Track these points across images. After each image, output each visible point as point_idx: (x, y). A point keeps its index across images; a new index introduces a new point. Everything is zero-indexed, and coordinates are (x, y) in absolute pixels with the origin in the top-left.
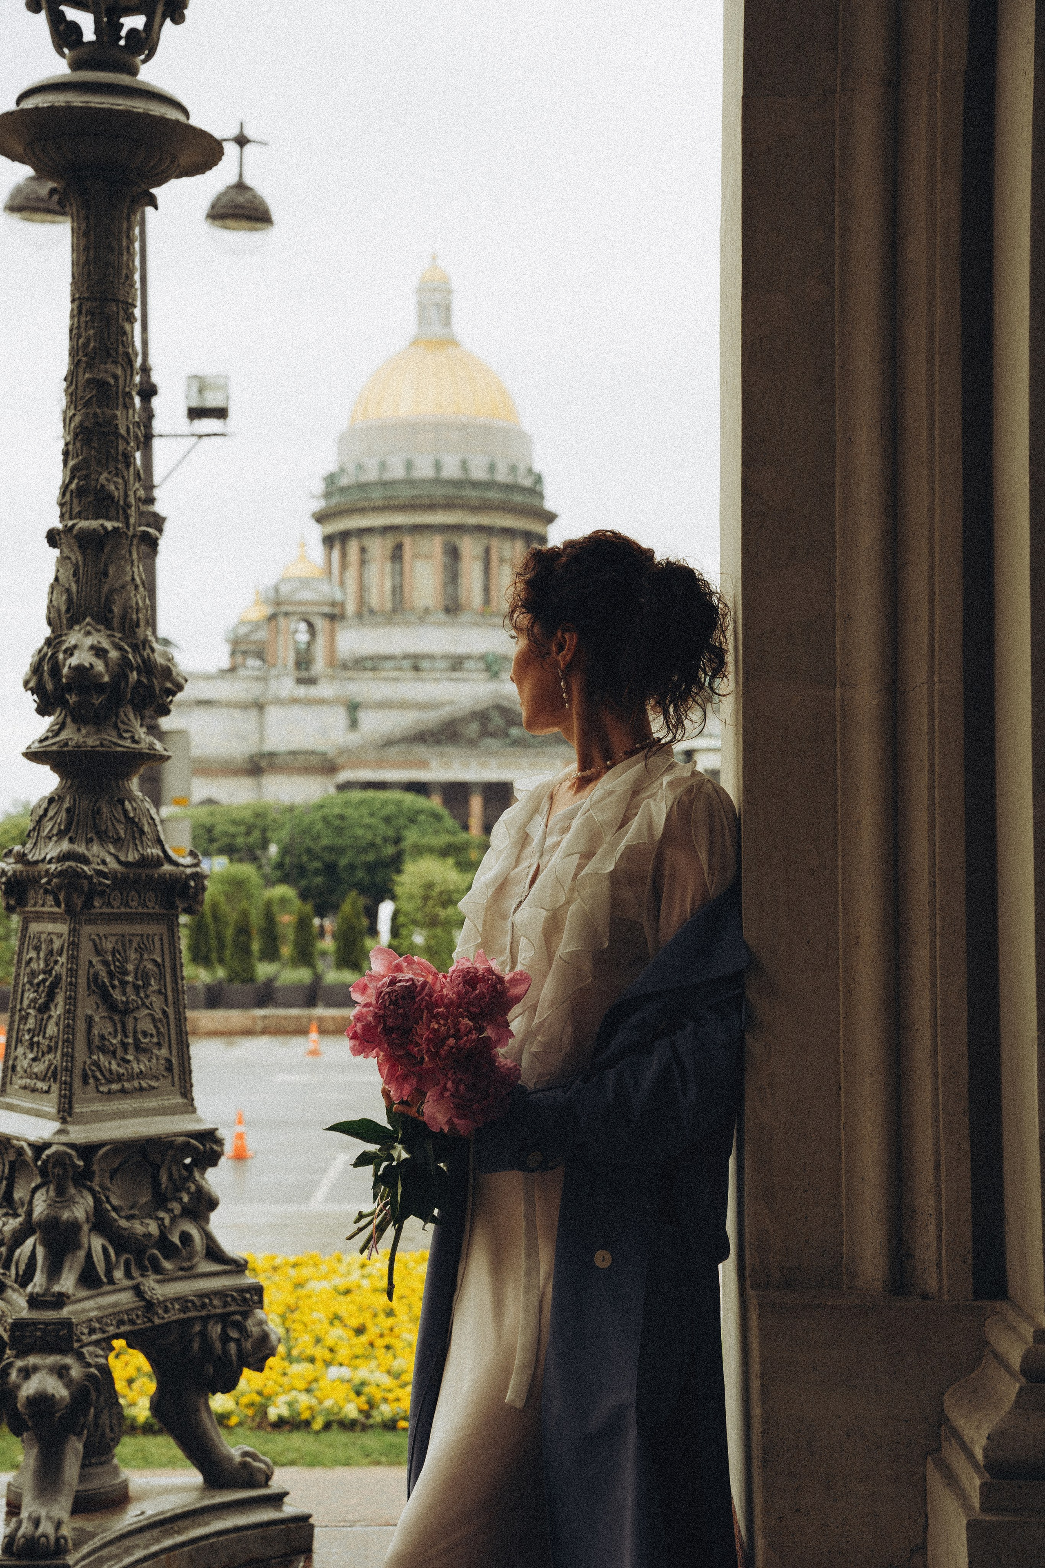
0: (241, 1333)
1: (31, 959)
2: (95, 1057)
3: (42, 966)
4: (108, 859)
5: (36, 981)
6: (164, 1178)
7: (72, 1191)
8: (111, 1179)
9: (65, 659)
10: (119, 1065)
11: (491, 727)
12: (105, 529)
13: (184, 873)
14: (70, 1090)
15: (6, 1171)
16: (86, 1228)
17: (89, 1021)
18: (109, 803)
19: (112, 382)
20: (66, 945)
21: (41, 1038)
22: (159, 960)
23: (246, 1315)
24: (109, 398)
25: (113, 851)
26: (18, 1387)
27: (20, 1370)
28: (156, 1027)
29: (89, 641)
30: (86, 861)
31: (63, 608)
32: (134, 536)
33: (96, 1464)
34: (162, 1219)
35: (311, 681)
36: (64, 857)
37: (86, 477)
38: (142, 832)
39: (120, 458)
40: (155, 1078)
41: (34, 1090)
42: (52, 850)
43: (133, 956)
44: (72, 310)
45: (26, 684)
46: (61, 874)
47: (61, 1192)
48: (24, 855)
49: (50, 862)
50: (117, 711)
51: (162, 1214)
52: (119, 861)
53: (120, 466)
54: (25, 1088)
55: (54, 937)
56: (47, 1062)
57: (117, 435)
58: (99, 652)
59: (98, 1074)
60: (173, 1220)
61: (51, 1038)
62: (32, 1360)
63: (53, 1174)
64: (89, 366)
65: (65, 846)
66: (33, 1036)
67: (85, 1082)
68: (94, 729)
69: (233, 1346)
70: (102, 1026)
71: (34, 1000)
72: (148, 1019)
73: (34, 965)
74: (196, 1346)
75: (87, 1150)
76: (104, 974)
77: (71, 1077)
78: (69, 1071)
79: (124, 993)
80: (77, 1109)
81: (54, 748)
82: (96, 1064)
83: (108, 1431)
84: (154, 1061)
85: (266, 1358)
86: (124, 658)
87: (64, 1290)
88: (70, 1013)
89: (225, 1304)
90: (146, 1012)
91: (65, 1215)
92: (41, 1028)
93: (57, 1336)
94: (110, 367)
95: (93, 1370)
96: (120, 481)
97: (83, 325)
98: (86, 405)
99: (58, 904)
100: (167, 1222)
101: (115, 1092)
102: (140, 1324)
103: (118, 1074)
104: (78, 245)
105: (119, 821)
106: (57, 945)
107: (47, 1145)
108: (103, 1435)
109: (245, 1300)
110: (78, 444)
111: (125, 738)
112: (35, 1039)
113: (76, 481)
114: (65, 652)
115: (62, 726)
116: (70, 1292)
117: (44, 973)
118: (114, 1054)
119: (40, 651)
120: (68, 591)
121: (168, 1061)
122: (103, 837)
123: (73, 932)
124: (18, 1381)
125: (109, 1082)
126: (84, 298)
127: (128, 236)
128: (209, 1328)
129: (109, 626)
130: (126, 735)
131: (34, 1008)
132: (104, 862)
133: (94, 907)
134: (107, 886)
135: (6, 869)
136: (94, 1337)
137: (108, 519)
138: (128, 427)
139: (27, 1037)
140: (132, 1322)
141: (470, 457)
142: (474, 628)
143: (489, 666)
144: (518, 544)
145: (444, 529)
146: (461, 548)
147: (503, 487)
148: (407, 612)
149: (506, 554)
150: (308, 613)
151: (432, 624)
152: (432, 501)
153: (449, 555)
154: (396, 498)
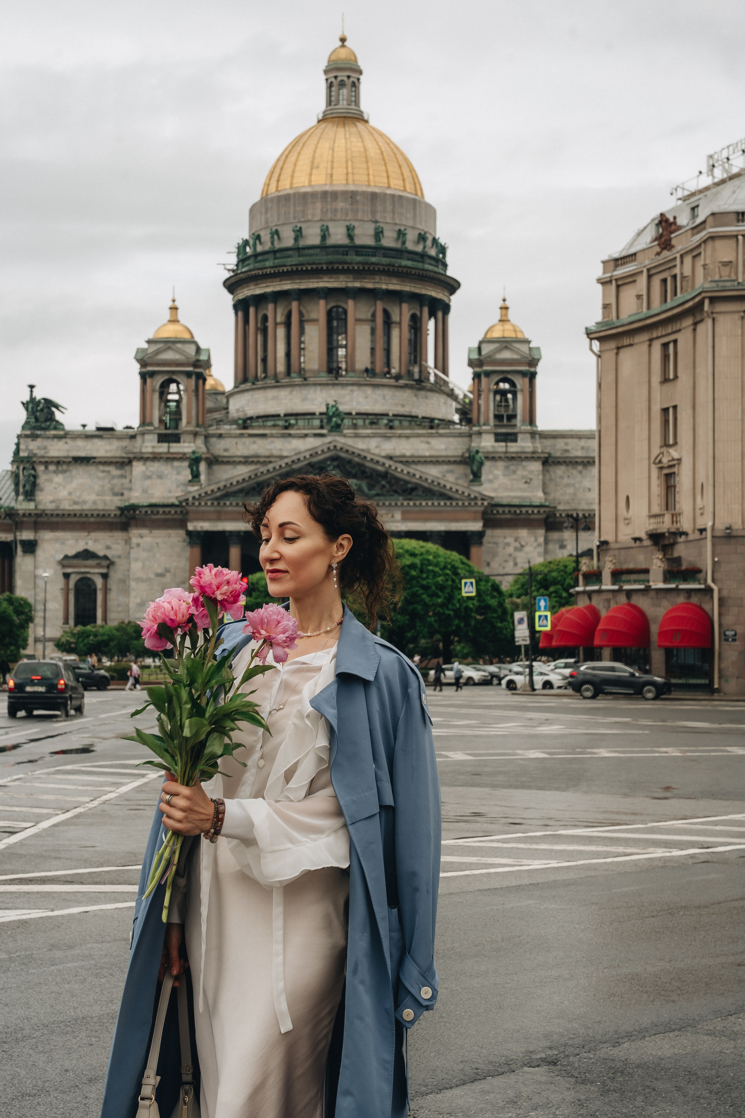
35: (176, 438)
141: (356, 224)
142: (355, 388)
143: (330, 419)
144: (405, 306)
145: (328, 293)
146: (345, 312)
147: (388, 251)
148: (293, 375)
149: (395, 317)
150: (173, 372)
151: (315, 385)
152: (314, 267)
153: (338, 319)
154: (284, 265)
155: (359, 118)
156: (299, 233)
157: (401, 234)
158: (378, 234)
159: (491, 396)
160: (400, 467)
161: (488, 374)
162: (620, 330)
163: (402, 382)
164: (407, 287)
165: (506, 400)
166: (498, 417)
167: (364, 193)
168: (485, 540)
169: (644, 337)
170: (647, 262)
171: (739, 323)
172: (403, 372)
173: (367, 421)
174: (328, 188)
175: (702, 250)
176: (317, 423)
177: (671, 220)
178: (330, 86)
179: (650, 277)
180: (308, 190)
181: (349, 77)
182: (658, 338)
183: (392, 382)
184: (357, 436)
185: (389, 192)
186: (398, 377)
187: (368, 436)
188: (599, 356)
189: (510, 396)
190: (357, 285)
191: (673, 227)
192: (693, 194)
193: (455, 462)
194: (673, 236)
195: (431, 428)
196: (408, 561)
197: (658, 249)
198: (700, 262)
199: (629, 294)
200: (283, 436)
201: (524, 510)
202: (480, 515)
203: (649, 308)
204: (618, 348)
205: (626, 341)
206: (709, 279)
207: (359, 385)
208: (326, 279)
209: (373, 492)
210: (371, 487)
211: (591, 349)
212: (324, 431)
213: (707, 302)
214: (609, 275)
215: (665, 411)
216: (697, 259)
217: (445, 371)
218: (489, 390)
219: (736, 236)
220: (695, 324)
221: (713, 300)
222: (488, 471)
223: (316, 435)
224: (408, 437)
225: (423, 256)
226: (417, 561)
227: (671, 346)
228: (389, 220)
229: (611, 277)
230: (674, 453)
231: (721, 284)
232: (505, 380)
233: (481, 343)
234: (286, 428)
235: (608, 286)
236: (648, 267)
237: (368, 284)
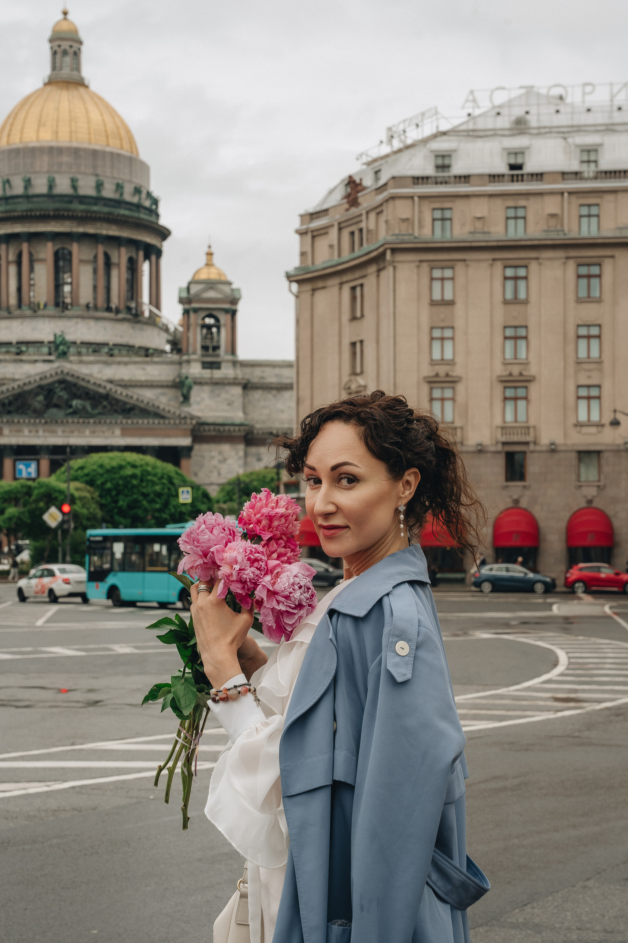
11: (55, 400)
141: (79, 177)
142: (79, 320)
143: (57, 347)
144: (123, 250)
145: (55, 236)
146: (70, 254)
147: (107, 202)
148: (24, 307)
149: (114, 259)
151: (43, 316)
152: (43, 213)
153: (64, 260)
154: (15, 211)
155: (81, 83)
156: (28, 183)
157: (119, 187)
158: (99, 186)
159: (199, 330)
160: (120, 390)
161: (196, 310)
162: (315, 274)
163: (121, 316)
164: (125, 233)
165: (212, 333)
166: (205, 348)
167: (86, 150)
168: (194, 453)
169: (335, 281)
170: (337, 217)
171: (415, 271)
172: (122, 307)
173: (91, 350)
174: (54, 144)
175: (384, 207)
176: (45, 350)
177: (358, 181)
178: (54, 54)
179: (340, 229)
180: (36, 144)
181: (71, 47)
182: (347, 282)
183: (111, 315)
184: (81, 362)
185: (108, 149)
186: (118, 311)
187: (91, 363)
188: (297, 297)
189: (214, 330)
190: (81, 230)
191: (359, 188)
192: (375, 160)
193: (167, 386)
194: (360, 195)
195: (147, 356)
196: (129, 471)
197: (346, 206)
198: (383, 218)
199: (322, 244)
200: (15, 361)
201: (227, 428)
202: (189, 433)
203: (339, 255)
204: (314, 290)
205: (320, 284)
206: (391, 232)
207: (83, 317)
208: (53, 223)
209: (96, 411)
210: (94, 407)
211: (290, 290)
212: (52, 358)
213: (388, 253)
214: (304, 227)
215: (353, 344)
216: (380, 215)
217: (158, 307)
218: (197, 324)
219: (412, 198)
220: (379, 271)
221: (394, 251)
222: (196, 394)
223: (45, 361)
224: (126, 364)
225: (138, 207)
226: (138, 472)
227: (358, 290)
228: (108, 174)
229: (307, 229)
230: (361, 381)
231: (401, 237)
232: (210, 316)
233: (190, 283)
234: (18, 354)
235: (305, 237)
236: (340, 221)
237: (91, 230)
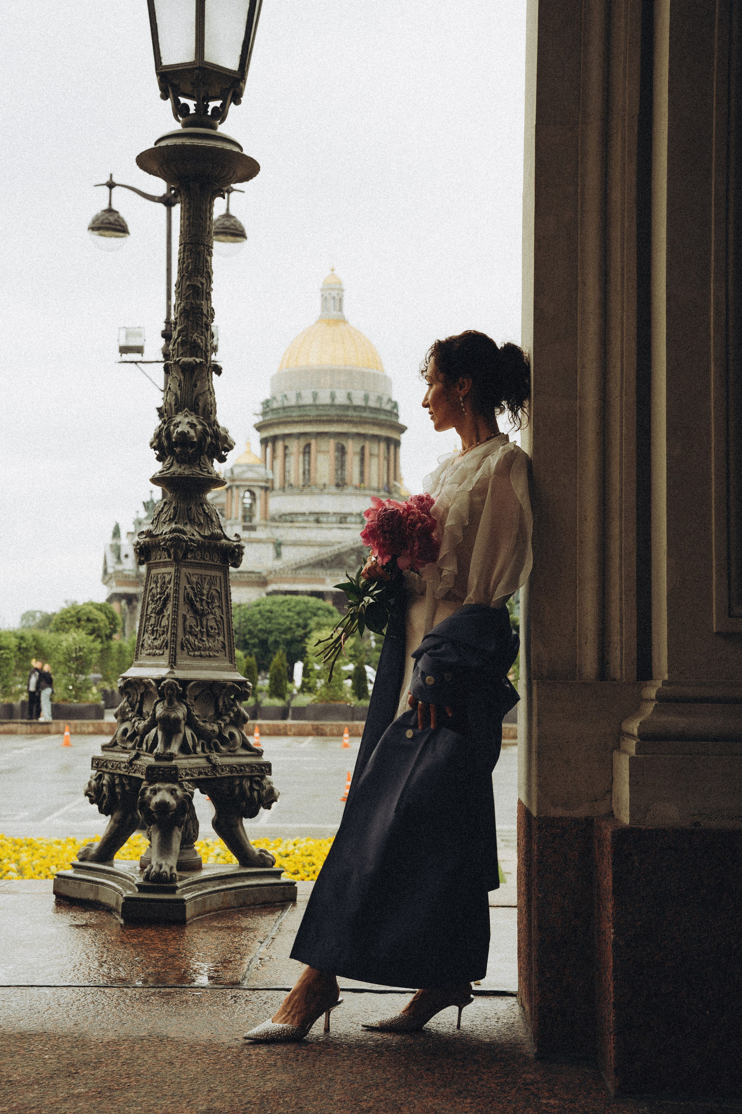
0: (259, 786)
1: (153, 588)
2: (187, 637)
3: (159, 590)
4: (195, 533)
5: (156, 599)
6: (221, 704)
7: (176, 703)
8: (195, 700)
9: (174, 429)
10: (199, 642)
12: (196, 362)
13: (232, 544)
14: (175, 652)
15: (139, 698)
16: (183, 722)
17: (184, 617)
18: (196, 504)
19: (200, 286)
20: (173, 577)
21: (158, 627)
22: (219, 590)
23: (263, 777)
24: (198, 295)
25: (197, 529)
26: (150, 799)
27: (151, 790)
28: (217, 625)
29: (187, 420)
30: (185, 533)
31: (173, 403)
32: (210, 367)
33: (187, 848)
34: (220, 724)
36: (172, 531)
37: (186, 335)
38: (212, 521)
39: (204, 326)
40: (217, 651)
41: (154, 655)
42: (166, 528)
43: (206, 586)
44: (180, 249)
45: (151, 444)
46: (171, 540)
47: (170, 703)
48: (151, 531)
49: (166, 534)
50: (200, 458)
51: (220, 722)
52: (201, 536)
53: (203, 330)
54: (149, 654)
55: (165, 575)
56: (162, 639)
57: (202, 313)
58: (192, 425)
59: (189, 645)
60: (226, 725)
61: (164, 627)
62: (157, 785)
63: (167, 693)
64: (189, 278)
65: (173, 526)
66: (154, 627)
67: (182, 649)
68: (188, 467)
69: (255, 794)
70: (191, 621)
71: (155, 608)
72: (214, 621)
73: (154, 591)
74: (237, 791)
75: (184, 683)
76: (191, 594)
77: (176, 645)
78: (174, 642)
79: (202, 605)
80: (179, 662)
81: (168, 475)
82: (188, 640)
83: (192, 831)
84: (216, 642)
85: (273, 802)
86: (204, 429)
87: (173, 752)
88: (175, 613)
89: (252, 771)
90: (212, 616)
91: (173, 715)
92: (158, 623)
93: (170, 774)
94: (199, 278)
95: (188, 793)
96: (203, 338)
97: (185, 256)
98: (186, 298)
99: (169, 556)
100: (223, 725)
101: (197, 656)
102: (210, 776)
103: (199, 646)
104: (184, 216)
105: (200, 514)
106: (167, 579)
107: (164, 679)
108: (189, 834)
109: (262, 770)
110: (182, 319)
111: (204, 472)
112: (155, 629)
113: (181, 337)
114: (174, 425)
115: (172, 465)
116: (176, 753)
117: (160, 594)
118: (196, 636)
119: (160, 426)
120: (176, 394)
121: (223, 643)
122: (192, 522)
123: (177, 571)
124: (151, 795)
125: (194, 650)
126: (188, 244)
127: (210, 212)
128: (244, 782)
129: (196, 412)
130: (205, 470)
131: (155, 613)
132: (193, 535)
133: (188, 558)
134: (195, 547)
135: (140, 541)
136: (187, 778)
137: (197, 357)
138: (208, 311)
139: (150, 628)
140: (206, 774)
141: (353, 391)
142: (352, 497)
144: (382, 445)
145: (337, 435)
146: (347, 448)
147: (373, 410)
148: (311, 487)
150: (251, 486)
152: (328, 418)
154: (308, 416)
155: (342, 320)
156: (315, 396)
157: (379, 399)
158: (366, 398)
163: (382, 494)
164: (383, 433)
167: (356, 372)
178: (326, 299)
181: (337, 294)
190: (355, 430)
200: (319, 528)
208: (335, 425)
225: (389, 412)
228: (371, 389)
234: (317, 522)
237: (361, 430)
